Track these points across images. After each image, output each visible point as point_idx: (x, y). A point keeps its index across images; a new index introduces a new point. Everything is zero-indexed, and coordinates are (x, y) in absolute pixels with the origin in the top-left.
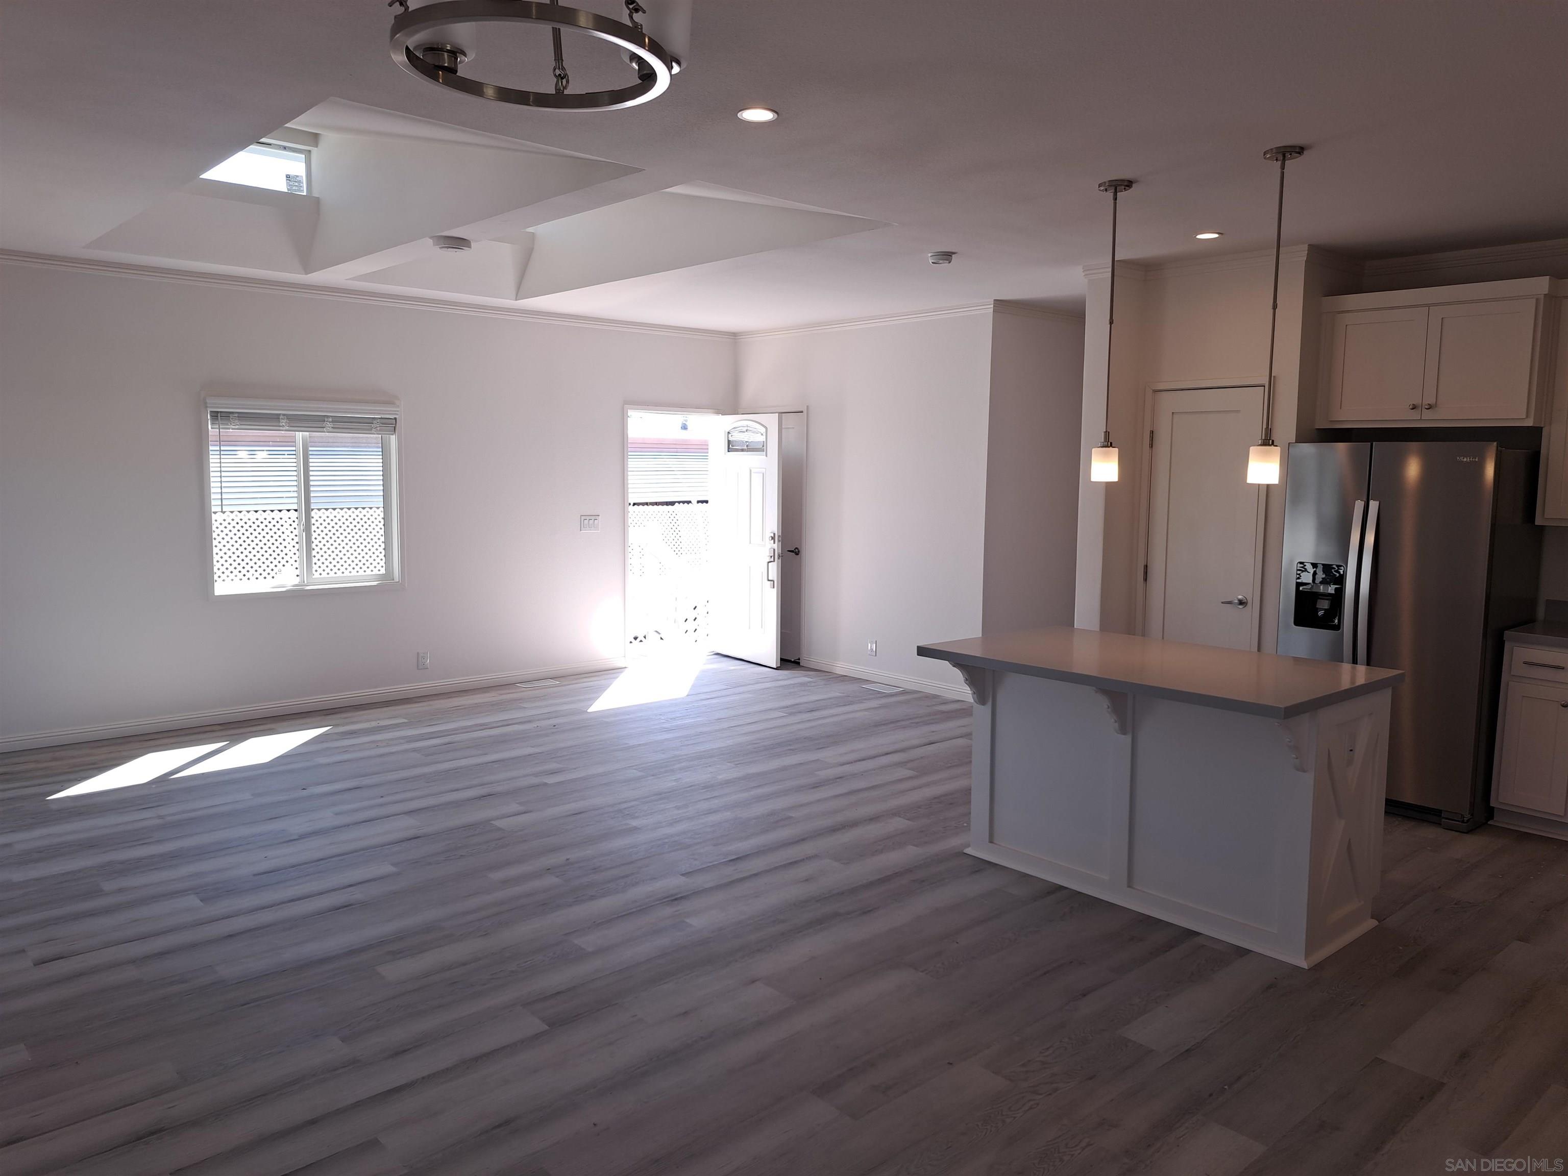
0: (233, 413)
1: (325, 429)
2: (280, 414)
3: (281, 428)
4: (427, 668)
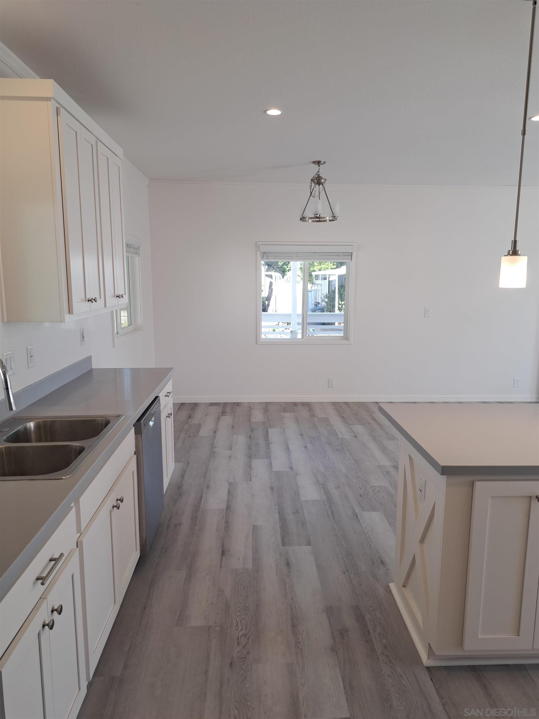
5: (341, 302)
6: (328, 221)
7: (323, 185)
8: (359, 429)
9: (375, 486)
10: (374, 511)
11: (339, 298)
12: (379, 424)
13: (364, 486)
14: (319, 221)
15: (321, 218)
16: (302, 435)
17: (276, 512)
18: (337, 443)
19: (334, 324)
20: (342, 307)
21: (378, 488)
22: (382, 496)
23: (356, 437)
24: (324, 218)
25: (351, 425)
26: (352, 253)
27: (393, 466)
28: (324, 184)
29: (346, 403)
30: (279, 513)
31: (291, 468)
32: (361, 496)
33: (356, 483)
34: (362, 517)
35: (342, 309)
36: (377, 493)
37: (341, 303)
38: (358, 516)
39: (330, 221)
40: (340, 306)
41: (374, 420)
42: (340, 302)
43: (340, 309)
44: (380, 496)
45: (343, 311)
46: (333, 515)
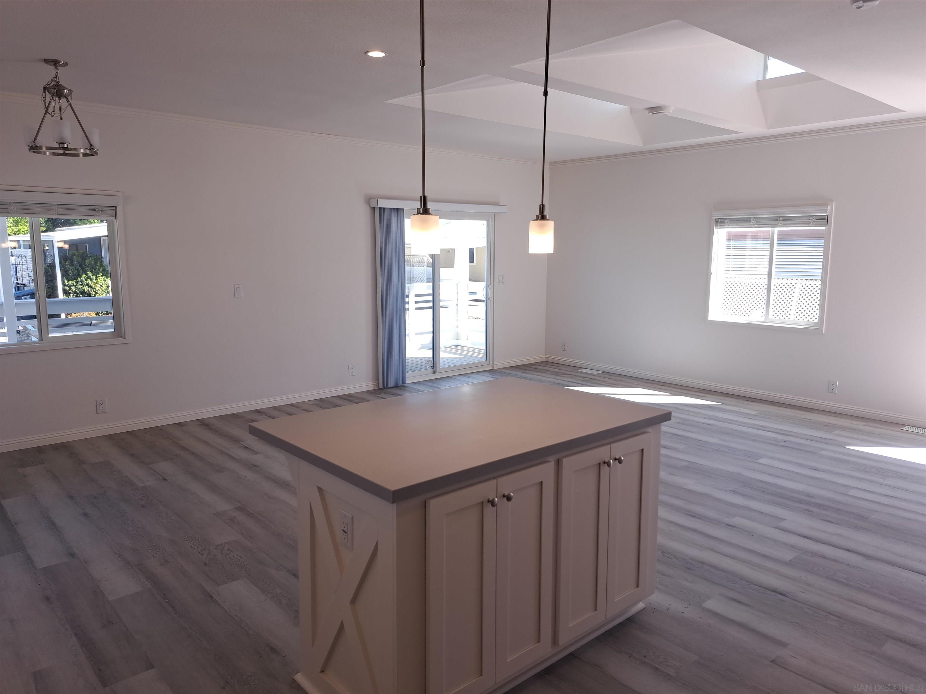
0: (727, 219)
1: (778, 225)
2: (750, 218)
3: (752, 226)
4: (835, 393)
5: (68, 282)
6: (81, 155)
7: (67, 99)
8: (165, 467)
9: (222, 544)
10: (234, 581)
11: (63, 276)
12: (193, 453)
13: (204, 549)
14: (65, 155)
15: (71, 149)
16: (71, 497)
17: (71, 635)
18: (138, 495)
19: (58, 316)
20: (70, 289)
21: (226, 545)
22: (237, 555)
23: (165, 479)
24: (75, 150)
25: (150, 464)
26: (116, 207)
27: (235, 508)
28: (69, 98)
29: (130, 433)
30: (76, 635)
31: (72, 555)
32: (205, 564)
33: (192, 547)
34: (218, 594)
35: (71, 292)
36: (228, 553)
37: (67, 284)
38: (213, 596)
39: (85, 155)
40: (67, 288)
41: (184, 449)
42: (66, 281)
43: (66, 292)
44: (234, 556)
45: (72, 295)
46: (173, 607)
